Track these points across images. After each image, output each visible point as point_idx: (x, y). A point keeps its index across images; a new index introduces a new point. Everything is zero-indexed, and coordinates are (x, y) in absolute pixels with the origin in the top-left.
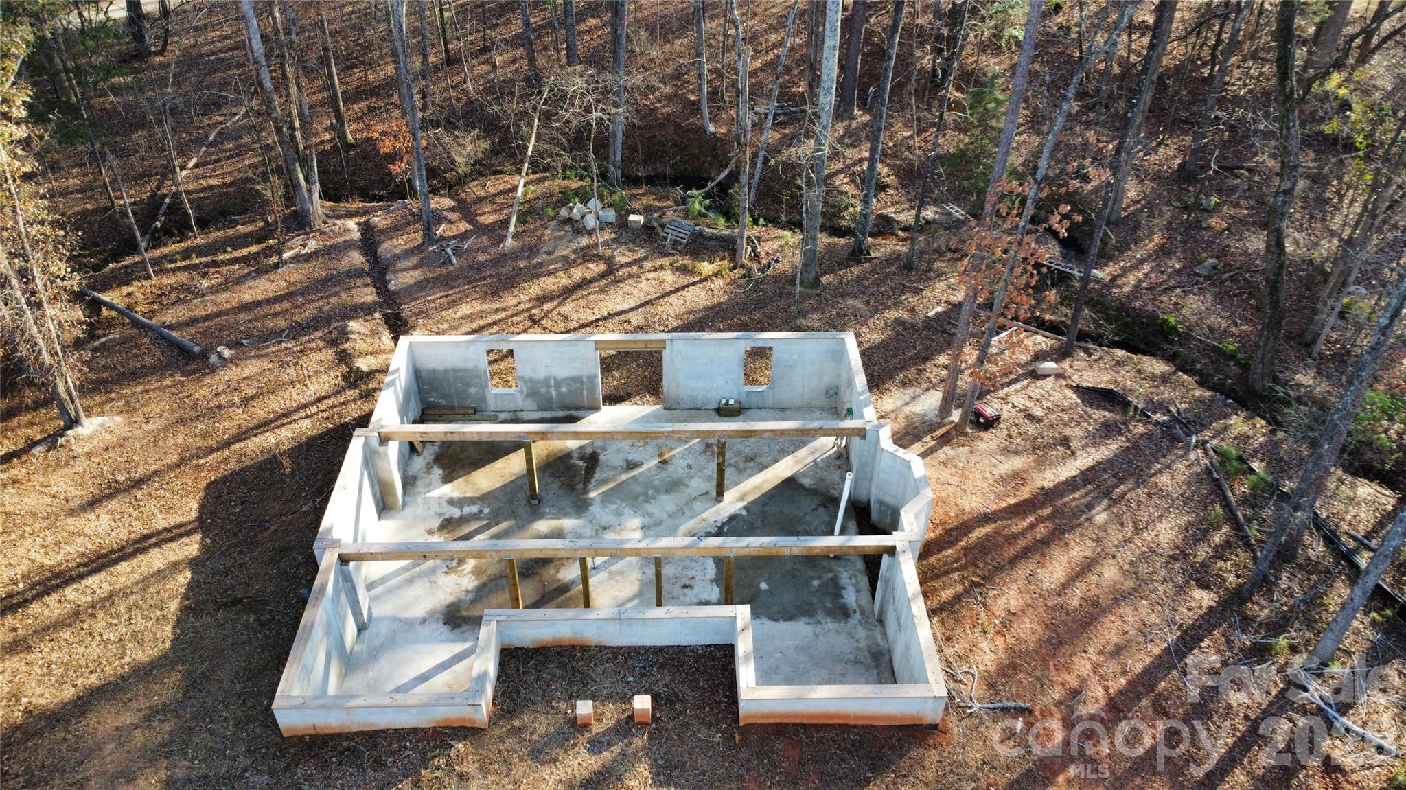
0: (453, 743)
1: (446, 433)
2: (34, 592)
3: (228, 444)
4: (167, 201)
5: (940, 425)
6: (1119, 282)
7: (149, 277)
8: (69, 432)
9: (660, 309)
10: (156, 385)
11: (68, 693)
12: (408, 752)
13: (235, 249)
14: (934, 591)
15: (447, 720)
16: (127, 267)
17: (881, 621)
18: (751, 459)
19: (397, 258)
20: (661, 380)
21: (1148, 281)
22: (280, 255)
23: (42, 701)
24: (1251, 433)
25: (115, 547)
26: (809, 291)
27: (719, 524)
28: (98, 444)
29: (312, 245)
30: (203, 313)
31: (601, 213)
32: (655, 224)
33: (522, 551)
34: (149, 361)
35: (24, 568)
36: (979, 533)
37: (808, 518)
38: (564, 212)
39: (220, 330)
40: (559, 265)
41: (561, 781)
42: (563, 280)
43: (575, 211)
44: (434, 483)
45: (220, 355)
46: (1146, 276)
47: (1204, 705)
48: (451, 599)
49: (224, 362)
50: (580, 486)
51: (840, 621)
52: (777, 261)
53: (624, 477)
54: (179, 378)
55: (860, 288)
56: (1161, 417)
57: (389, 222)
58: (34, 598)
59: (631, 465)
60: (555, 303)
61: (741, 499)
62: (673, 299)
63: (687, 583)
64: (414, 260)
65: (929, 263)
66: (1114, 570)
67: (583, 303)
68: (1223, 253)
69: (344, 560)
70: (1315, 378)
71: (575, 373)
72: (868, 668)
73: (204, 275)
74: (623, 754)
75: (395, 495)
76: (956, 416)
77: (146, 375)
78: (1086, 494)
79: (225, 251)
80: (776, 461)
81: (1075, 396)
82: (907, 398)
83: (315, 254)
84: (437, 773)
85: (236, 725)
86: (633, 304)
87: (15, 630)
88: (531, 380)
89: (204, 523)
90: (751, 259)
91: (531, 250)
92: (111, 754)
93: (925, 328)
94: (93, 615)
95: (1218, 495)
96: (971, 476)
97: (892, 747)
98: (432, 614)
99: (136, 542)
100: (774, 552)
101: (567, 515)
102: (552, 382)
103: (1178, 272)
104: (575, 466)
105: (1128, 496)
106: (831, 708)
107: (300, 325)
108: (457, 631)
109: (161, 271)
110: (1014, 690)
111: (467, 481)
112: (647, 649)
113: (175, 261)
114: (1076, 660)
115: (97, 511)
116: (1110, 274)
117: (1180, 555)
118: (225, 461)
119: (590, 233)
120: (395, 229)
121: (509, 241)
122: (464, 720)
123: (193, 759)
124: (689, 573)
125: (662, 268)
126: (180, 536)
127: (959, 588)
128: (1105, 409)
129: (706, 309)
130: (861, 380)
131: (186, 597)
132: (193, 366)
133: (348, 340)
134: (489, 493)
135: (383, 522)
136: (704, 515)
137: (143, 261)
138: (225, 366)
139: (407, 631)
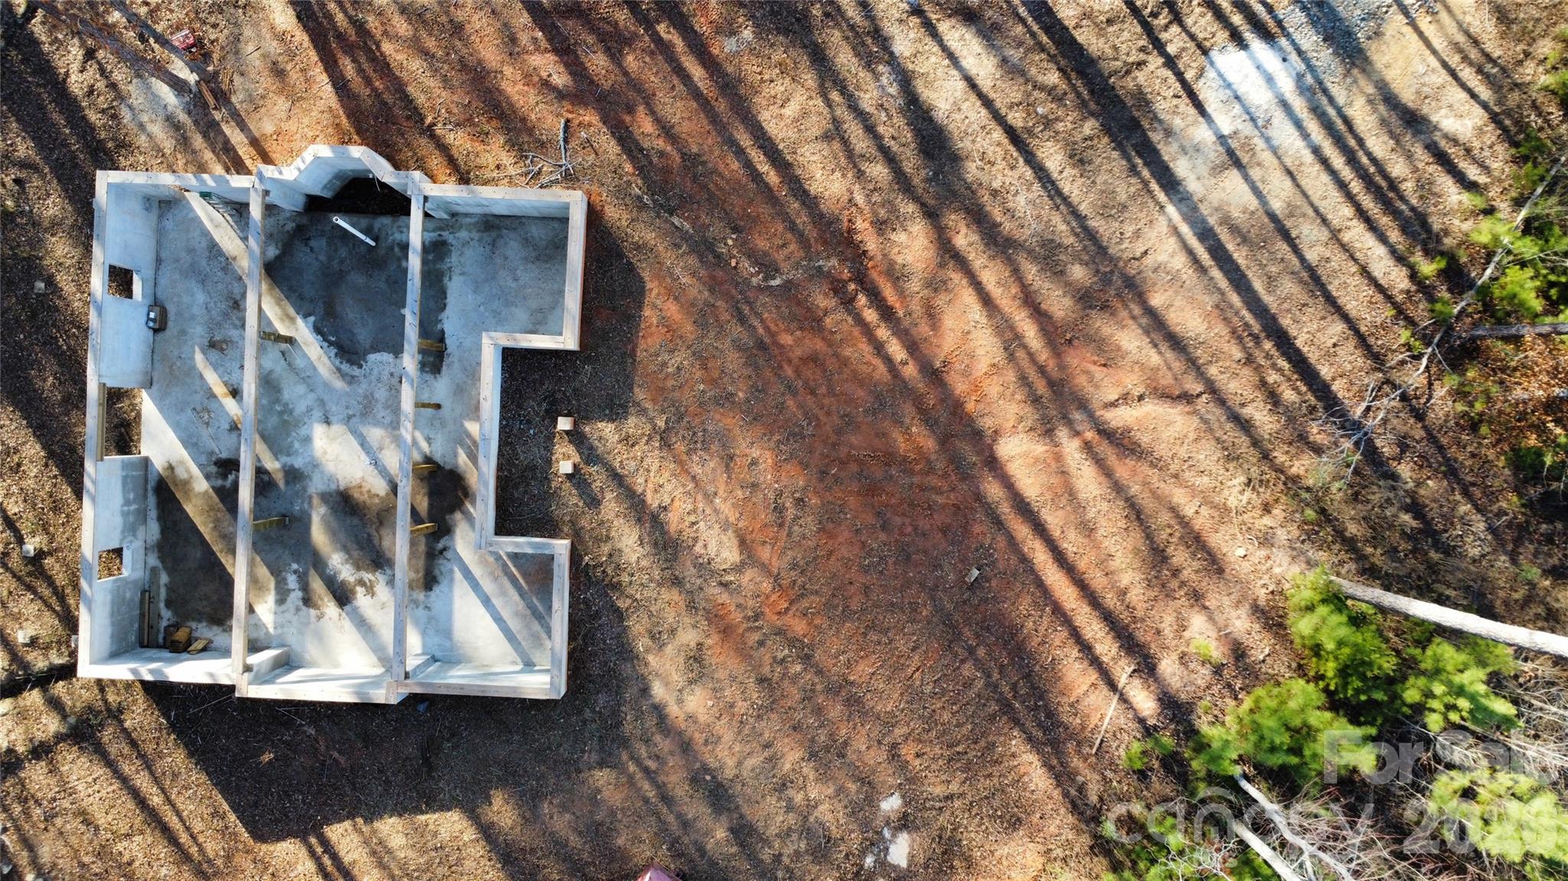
0: (583, 564)
12: (588, 596)
27: (325, 344)
51: (449, 251)
61: (292, 320)
71: (119, 484)
75: (279, 655)
84: (607, 573)
88: (123, 532)
89: (307, 830)
101: (305, 491)
102: (125, 509)
112: (502, 418)
118: (220, 832)
123: (582, 753)
133: (10, 751)
134: (269, 568)
136: (312, 358)
139: (438, 621)
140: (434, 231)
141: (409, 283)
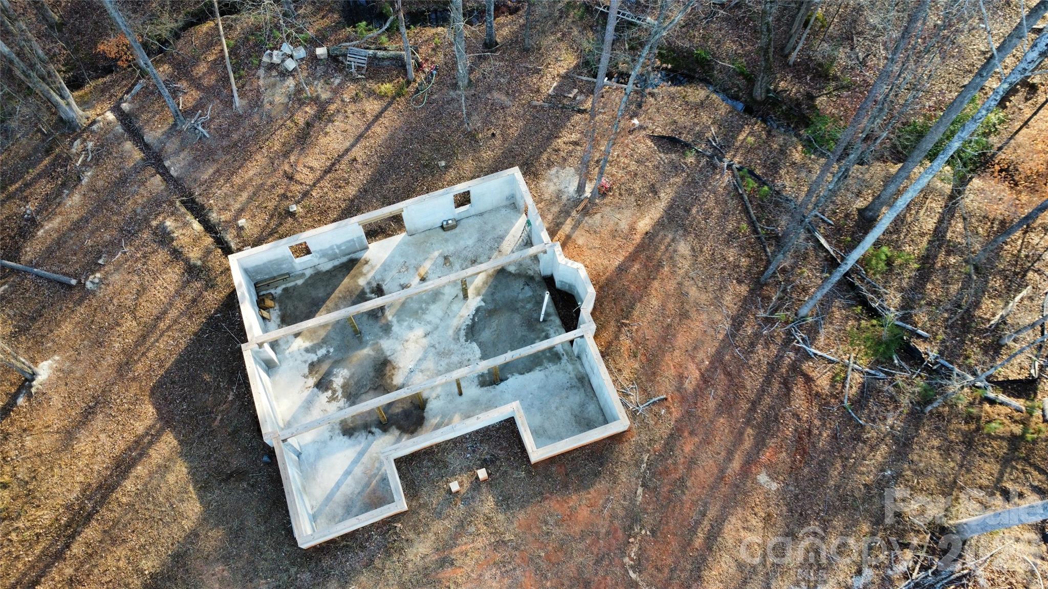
0: (395, 525)
5: (580, 201)
8: (34, 383)
12: (375, 537)
13: (34, 167)
19: (162, 142)
27: (471, 317)
31: (294, 53)
32: (338, 53)
37: (521, 297)
38: (266, 59)
41: (457, 526)
43: (274, 57)
45: (92, 282)
49: (98, 285)
50: (380, 314)
60: (296, 155)
61: (478, 293)
62: (377, 128)
64: (176, 142)
67: (316, 149)
71: (348, 239)
74: (481, 501)
76: (588, 191)
81: (653, 145)
84: (395, 544)
86: (351, 140)
88: (321, 250)
93: (549, 106)
97: (607, 449)
98: (333, 430)
101: (381, 338)
102: (335, 247)
111: (309, 332)
118: (151, 368)
119: (293, 74)
121: (237, 100)
123: (266, 578)
125: (357, 96)
128: (672, 153)
129: (403, 131)
132: (78, 296)
134: (326, 336)
136: (461, 312)
138: (100, 288)
139: (325, 447)
140: (564, 350)
141: (529, 347)
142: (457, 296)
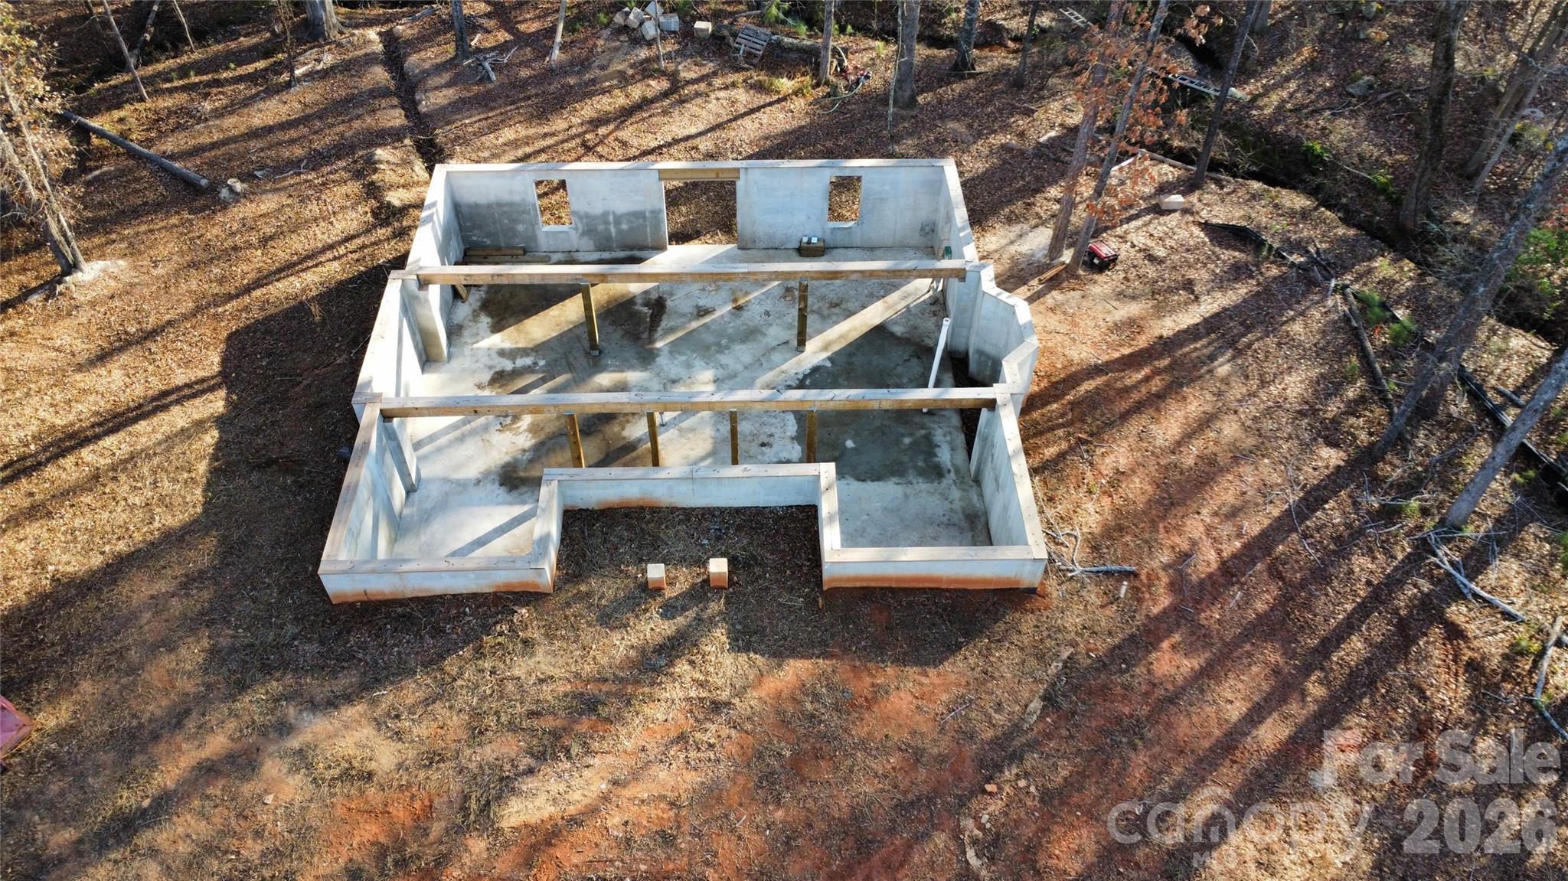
0: (516, 608)
1: (493, 276)
2: (48, 454)
3: (248, 290)
4: (155, 8)
5: (1049, 267)
6: (1260, 103)
7: (142, 100)
8: (67, 278)
9: (733, 134)
10: (161, 224)
11: (96, 561)
12: (468, 618)
13: (239, 64)
14: (1037, 447)
15: (508, 585)
16: (115, 87)
17: (977, 481)
18: (837, 305)
19: (427, 74)
20: (735, 215)
21: (1293, 101)
22: (292, 71)
23: (70, 569)
24: (1397, 277)
25: (132, 404)
26: (904, 112)
27: (800, 377)
28: (101, 291)
29: (328, 59)
30: (208, 140)
31: (662, 19)
32: (726, 33)
33: (583, 405)
34: (151, 196)
35: (33, 428)
36: (1088, 386)
37: (900, 369)
38: (618, 18)
39: (229, 160)
40: (615, 82)
41: (632, 647)
42: (620, 100)
43: (631, 17)
44: (481, 333)
45: (231, 189)
46: (1291, 95)
47: (1325, 570)
48: (507, 459)
49: (237, 197)
50: (645, 335)
51: (932, 482)
52: (867, 77)
53: (694, 325)
54: (186, 215)
55: (962, 109)
56: (1297, 258)
57: (415, 31)
58: (48, 460)
59: (703, 312)
60: (611, 127)
61: (825, 348)
62: (747, 122)
63: (766, 440)
64: (446, 77)
65: (1042, 79)
66: (1236, 426)
67: (643, 126)
68: (1382, 68)
69: (386, 416)
70: (1474, 215)
71: (637, 207)
72: (962, 530)
73: (206, 96)
74: (699, 619)
75: (439, 346)
76: (1067, 256)
77: (148, 213)
78: (1209, 344)
79: (227, 68)
80: (864, 307)
81: (1202, 235)
82: (1012, 236)
83: (333, 68)
84: (500, 639)
85: (280, 592)
86: (701, 128)
87: (31, 494)
88: (587, 216)
89: (228, 377)
90: (836, 75)
91: (582, 64)
92: (149, 622)
93: (1035, 156)
94: (115, 479)
95: (1355, 346)
96: (1082, 324)
97: (987, 612)
98: (486, 474)
99: (154, 399)
100: (862, 406)
101: (632, 367)
102: (611, 218)
103: (1328, 91)
104: (638, 312)
105: (1256, 346)
106: (922, 571)
107: (320, 153)
108: (515, 493)
109: (156, 91)
110: (1119, 552)
111: (518, 330)
112: (722, 511)
113: (170, 80)
114: (1188, 522)
115: (108, 365)
116: (1250, 93)
117: (1309, 410)
118: (247, 309)
119: (650, 43)
120: (424, 40)
121: (556, 54)
122: (527, 584)
123: (236, 627)
124: (767, 430)
125: (734, 85)
126: (203, 392)
127: (1064, 446)
128: (1235, 249)
129: (785, 134)
130: (961, 214)
131: (215, 458)
132: (200, 202)
133: (375, 171)
134: (543, 343)
135: (426, 376)
136: (784, 367)
137: (134, 80)
138: (238, 201)
139: (460, 493)
140: (953, 465)
142: (787, 343)
